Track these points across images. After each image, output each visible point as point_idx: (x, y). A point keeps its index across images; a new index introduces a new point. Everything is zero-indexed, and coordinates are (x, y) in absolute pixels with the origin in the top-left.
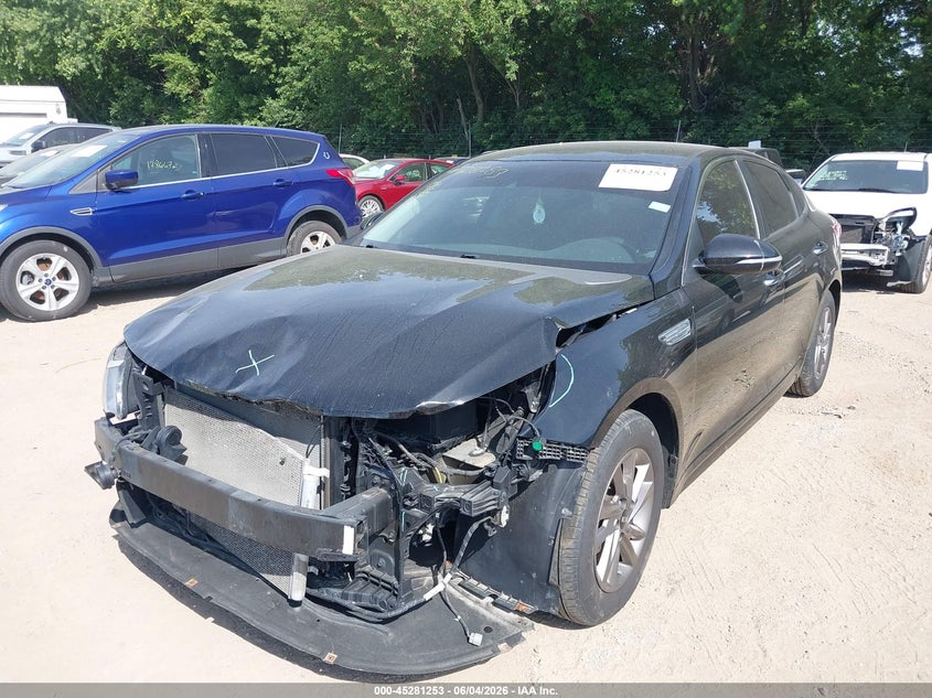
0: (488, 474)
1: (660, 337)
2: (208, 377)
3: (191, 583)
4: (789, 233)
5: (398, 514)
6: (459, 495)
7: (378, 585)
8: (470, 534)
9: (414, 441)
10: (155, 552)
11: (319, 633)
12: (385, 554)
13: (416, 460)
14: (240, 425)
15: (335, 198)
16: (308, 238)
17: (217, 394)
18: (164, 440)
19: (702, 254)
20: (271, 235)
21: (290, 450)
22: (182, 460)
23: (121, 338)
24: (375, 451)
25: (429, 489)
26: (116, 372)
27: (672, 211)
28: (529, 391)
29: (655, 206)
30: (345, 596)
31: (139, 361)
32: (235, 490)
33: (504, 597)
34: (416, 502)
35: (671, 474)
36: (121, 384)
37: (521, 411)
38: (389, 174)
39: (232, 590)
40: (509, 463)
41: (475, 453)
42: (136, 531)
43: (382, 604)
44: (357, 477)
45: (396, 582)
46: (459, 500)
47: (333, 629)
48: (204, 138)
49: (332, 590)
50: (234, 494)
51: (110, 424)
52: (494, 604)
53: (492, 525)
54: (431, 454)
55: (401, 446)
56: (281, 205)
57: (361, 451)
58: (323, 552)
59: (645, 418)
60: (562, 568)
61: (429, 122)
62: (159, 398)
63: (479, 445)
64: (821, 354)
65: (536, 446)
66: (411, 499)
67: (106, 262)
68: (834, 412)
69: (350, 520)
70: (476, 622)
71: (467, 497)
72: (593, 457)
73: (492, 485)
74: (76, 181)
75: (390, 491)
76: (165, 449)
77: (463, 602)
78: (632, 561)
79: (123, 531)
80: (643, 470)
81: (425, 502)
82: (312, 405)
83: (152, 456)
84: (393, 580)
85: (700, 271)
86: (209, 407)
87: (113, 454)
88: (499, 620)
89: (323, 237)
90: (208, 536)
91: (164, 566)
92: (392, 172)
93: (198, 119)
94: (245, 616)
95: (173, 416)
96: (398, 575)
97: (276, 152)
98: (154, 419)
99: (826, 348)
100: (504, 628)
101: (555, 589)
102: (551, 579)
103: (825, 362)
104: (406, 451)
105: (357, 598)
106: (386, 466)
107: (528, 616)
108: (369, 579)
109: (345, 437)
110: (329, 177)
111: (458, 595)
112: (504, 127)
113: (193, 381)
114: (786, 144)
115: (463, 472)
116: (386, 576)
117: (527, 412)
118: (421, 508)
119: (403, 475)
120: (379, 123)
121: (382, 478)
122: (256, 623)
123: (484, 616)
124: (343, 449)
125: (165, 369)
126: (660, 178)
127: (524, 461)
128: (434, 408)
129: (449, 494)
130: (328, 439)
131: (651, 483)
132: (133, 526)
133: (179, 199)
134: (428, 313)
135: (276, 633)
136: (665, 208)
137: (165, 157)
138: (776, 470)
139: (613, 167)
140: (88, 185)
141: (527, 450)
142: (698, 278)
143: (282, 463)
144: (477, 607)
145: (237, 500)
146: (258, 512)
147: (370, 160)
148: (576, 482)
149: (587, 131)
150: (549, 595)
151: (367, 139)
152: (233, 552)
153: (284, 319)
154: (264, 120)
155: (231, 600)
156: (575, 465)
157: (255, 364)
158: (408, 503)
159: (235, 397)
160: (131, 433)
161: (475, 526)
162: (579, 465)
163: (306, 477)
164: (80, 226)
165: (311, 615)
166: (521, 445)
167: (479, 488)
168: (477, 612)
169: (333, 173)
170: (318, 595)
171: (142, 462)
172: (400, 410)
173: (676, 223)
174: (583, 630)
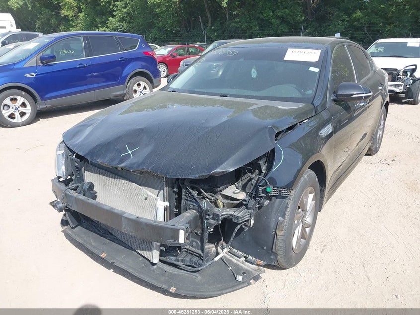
0: (244, 202)
1: (319, 133)
2: (107, 159)
3: (103, 255)
4: (368, 79)
5: (202, 222)
6: (232, 213)
7: (193, 255)
8: (236, 230)
9: (206, 187)
10: (84, 240)
11: (166, 278)
12: (196, 240)
13: (209, 197)
14: (123, 181)
15: (148, 65)
16: (136, 85)
17: (113, 167)
18: (86, 189)
19: (334, 92)
20: (119, 84)
21: (149, 193)
22: (95, 197)
23: (61, 139)
24: (190, 193)
25: (217, 211)
26: (61, 157)
27: (320, 71)
28: (261, 162)
29: (312, 69)
30: (177, 260)
31: (71, 151)
32: (125, 213)
33: (250, 257)
34: (211, 217)
35: (322, 197)
36: (64, 162)
37: (257, 172)
38: (169, 52)
39: (123, 258)
40: (255, 198)
41: (236, 192)
42: (74, 230)
43: (195, 263)
44: (182, 205)
45: (202, 253)
46: (232, 216)
47: (173, 276)
48: (86, 38)
49: (172, 257)
50: (125, 215)
51: (59, 181)
52: (246, 261)
53: (246, 226)
54: (215, 193)
55: (202, 190)
56: (123, 69)
57: (184, 193)
58: (170, 242)
59: (313, 172)
60: (278, 244)
61: (186, 27)
62: (83, 168)
63: (237, 188)
64: (379, 136)
65: (268, 189)
66: (209, 216)
67: (43, 99)
68: (386, 162)
69: (182, 227)
70: (238, 270)
71: (235, 214)
72: (292, 192)
73: (247, 208)
74: (27, 60)
75: (198, 211)
76: (87, 193)
77: (231, 260)
78: (306, 238)
79: (68, 230)
80: (311, 196)
81: (216, 217)
82: (160, 172)
83: (81, 197)
84: (200, 252)
85: (334, 100)
86: (107, 172)
87: (63, 196)
88: (249, 269)
89: (143, 84)
90: (110, 233)
91: (90, 248)
92: (171, 51)
93: (78, 28)
94: (131, 271)
95: (89, 177)
96: (203, 250)
97: (120, 44)
98: (81, 179)
99: (381, 132)
100: (251, 272)
101: (276, 254)
102: (273, 250)
103: (381, 139)
104: (203, 191)
105: (183, 261)
106: (196, 200)
107: (263, 266)
108: (187, 251)
109: (176, 186)
110: (144, 55)
111: (228, 257)
112: (221, 29)
113: (99, 161)
114: (352, 34)
115: (232, 202)
116: (196, 250)
117: (261, 172)
118: (214, 220)
119: (204, 204)
120: (162, 28)
121: (194, 205)
122: (136, 274)
123: (241, 267)
124: (175, 192)
125: (85, 155)
126: (313, 55)
127: (262, 197)
128: (219, 173)
129: (227, 213)
130: (167, 188)
131: (314, 202)
132: (72, 228)
133: (75, 68)
134: (212, 125)
135: (147, 279)
136: (316, 70)
137: (67, 48)
138: (363, 191)
139: (290, 50)
140: (32, 62)
141: (263, 191)
142: (333, 104)
143: (146, 199)
144: (238, 262)
145: (126, 218)
146: (137, 223)
147: (160, 46)
148: (285, 205)
149: (260, 30)
150: (272, 257)
151: (157, 36)
152: (122, 240)
153: (142, 130)
154: (109, 28)
155: (123, 263)
156: (284, 197)
157: (130, 152)
158: (207, 217)
159: (122, 169)
160: (70, 186)
161: (239, 227)
162: (287, 197)
163: (158, 206)
164: (30, 82)
165: (162, 269)
166: (261, 189)
167: (241, 209)
168: (238, 265)
169: (146, 53)
170: (165, 260)
171: (77, 200)
172: (203, 174)
173: (322, 77)
174: (285, 270)
